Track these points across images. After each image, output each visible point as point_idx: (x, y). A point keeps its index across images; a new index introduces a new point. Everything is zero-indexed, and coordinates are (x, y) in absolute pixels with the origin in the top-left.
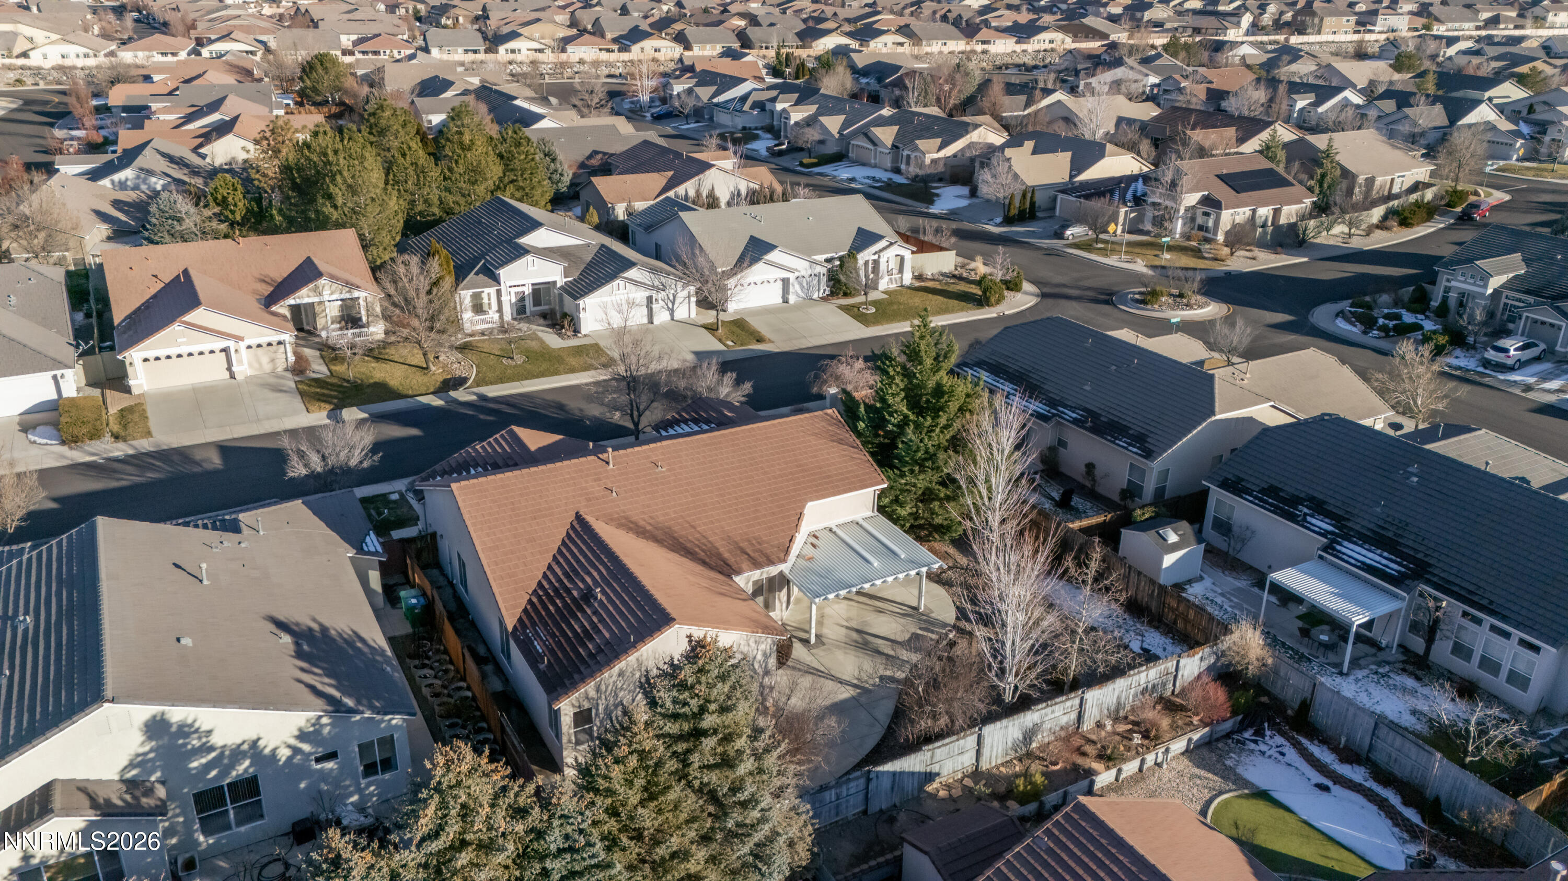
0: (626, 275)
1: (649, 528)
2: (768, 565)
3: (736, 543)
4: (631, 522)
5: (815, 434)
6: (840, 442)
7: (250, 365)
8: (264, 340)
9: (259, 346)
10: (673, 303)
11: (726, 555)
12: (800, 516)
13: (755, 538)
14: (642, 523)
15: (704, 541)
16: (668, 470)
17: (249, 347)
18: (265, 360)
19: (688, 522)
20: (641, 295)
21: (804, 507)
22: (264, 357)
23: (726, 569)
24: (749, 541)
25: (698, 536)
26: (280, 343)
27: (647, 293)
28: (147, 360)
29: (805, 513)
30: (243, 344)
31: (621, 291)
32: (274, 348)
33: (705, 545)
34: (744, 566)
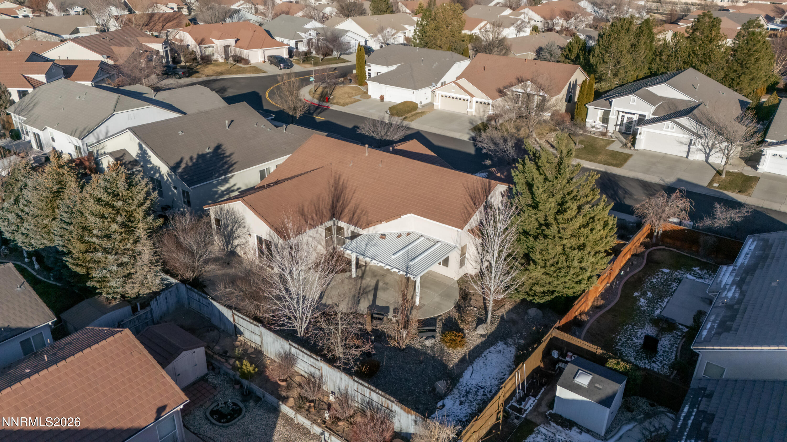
0: (677, 120)
2: (353, 225)
3: (358, 208)
4: (339, 178)
5: (467, 188)
7: (476, 111)
8: (483, 101)
9: (481, 103)
10: (711, 150)
11: (346, 210)
14: (342, 181)
15: (349, 200)
17: (477, 102)
18: (482, 110)
19: (355, 190)
20: (685, 137)
21: (407, 214)
22: (482, 108)
23: (337, 215)
24: (363, 211)
25: (350, 197)
26: (488, 104)
27: (689, 137)
28: (442, 96)
29: (403, 217)
30: (475, 99)
31: (669, 129)
32: (486, 106)
33: (346, 202)
34: (345, 219)
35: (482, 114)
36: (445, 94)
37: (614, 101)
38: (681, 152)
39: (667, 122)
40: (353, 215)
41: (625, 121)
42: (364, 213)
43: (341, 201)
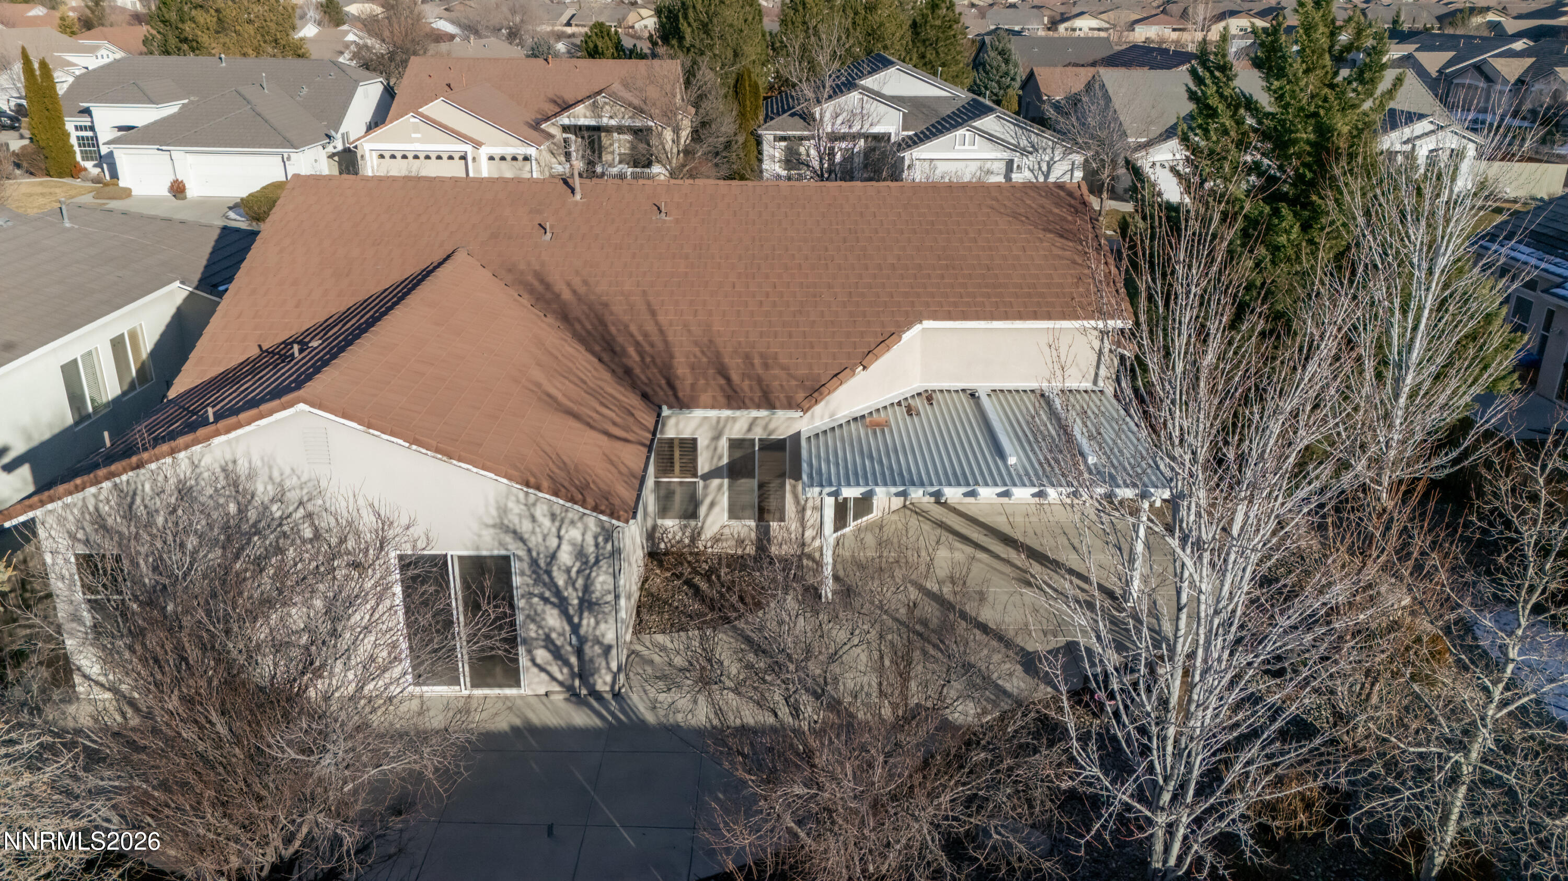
0: (977, 124)
1: (567, 295)
2: (758, 407)
3: (718, 355)
4: (542, 281)
5: (1015, 215)
8: (509, 151)
9: (503, 158)
11: (682, 370)
12: (887, 339)
13: (762, 355)
14: (560, 287)
15: (656, 338)
16: (677, 221)
17: (491, 158)
19: (649, 304)
20: (997, 157)
21: (909, 325)
22: (508, 172)
24: (747, 357)
25: (650, 327)
26: (526, 159)
27: (1006, 155)
28: (382, 156)
29: (906, 336)
30: (484, 152)
31: (967, 147)
32: (520, 163)
33: (652, 345)
34: (705, 397)
36: (388, 149)
37: (818, 112)
39: (961, 132)
40: (728, 379)
41: (838, 158)
42: (757, 361)
43: (631, 351)
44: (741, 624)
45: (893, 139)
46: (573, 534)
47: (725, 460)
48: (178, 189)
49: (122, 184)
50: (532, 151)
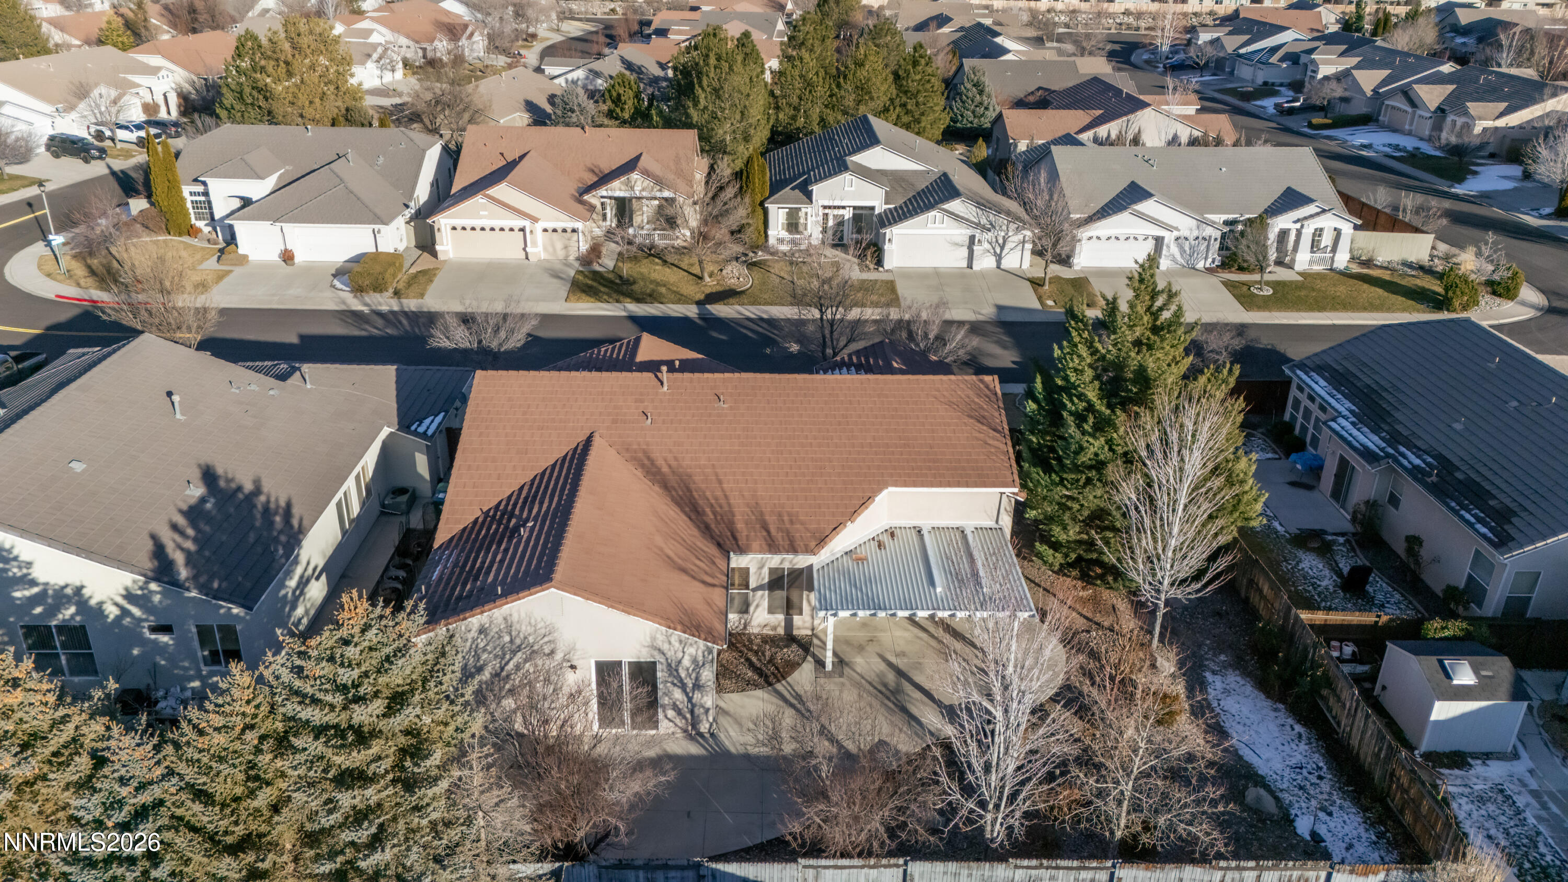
0: (946, 206)
1: (665, 469)
2: (788, 552)
3: (762, 513)
4: (649, 458)
5: (950, 403)
6: (981, 420)
7: (545, 249)
8: (560, 225)
9: (555, 230)
11: (740, 525)
12: (866, 502)
13: (789, 514)
14: (660, 462)
15: (723, 501)
16: (731, 408)
17: (545, 230)
18: (559, 246)
19: (717, 475)
20: (962, 233)
21: (880, 490)
22: (558, 241)
23: (728, 543)
24: (780, 515)
25: (719, 493)
26: (574, 231)
27: (969, 232)
28: (454, 228)
29: (877, 499)
30: (539, 226)
31: (937, 225)
32: (568, 234)
33: (721, 507)
34: (755, 545)
35: (561, 254)
36: (459, 222)
37: (816, 189)
38: (956, 259)
39: (933, 213)
40: (768, 532)
41: (831, 223)
42: (786, 518)
43: (708, 510)
44: (779, 686)
45: (877, 212)
46: (691, 651)
47: (766, 580)
48: (287, 257)
49: (241, 251)
50: (579, 225)
